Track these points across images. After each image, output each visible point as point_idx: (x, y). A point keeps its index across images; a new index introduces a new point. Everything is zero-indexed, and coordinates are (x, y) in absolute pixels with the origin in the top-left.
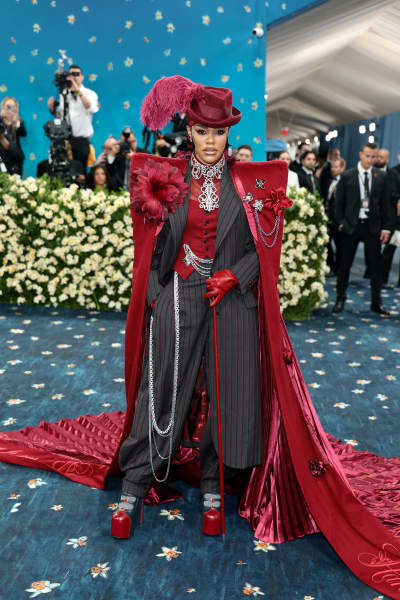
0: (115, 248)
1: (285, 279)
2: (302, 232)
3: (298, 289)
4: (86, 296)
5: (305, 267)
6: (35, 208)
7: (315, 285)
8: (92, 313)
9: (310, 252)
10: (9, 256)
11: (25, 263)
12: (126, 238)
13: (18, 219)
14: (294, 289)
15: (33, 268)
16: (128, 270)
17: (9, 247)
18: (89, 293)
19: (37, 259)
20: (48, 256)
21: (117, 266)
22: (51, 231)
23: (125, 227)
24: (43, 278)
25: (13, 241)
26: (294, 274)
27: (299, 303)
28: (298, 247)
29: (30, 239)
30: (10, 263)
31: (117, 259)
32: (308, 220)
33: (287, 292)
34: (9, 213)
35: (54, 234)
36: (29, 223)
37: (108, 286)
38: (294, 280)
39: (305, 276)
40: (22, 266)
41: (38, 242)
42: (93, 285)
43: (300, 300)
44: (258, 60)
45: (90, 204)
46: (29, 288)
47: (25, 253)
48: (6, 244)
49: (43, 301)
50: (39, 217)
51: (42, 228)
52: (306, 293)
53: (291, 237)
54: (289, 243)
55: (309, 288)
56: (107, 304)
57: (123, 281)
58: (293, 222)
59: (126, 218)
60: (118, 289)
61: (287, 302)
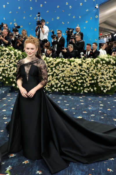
0: (56, 74)
1: (106, 82)
2: (112, 68)
3: (110, 85)
4: (48, 88)
5: (112, 78)
8: (50, 92)
9: (114, 74)
12: (60, 71)
14: (109, 85)
16: (60, 80)
18: (49, 87)
21: (57, 79)
23: (59, 68)
26: (109, 81)
27: (111, 89)
28: (111, 73)
31: (57, 77)
32: (113, 65)
37: (55, 85)
39: (112, 81)
42: (50, 84)
44: (96, 16)
45: (49, 61)
53: (108, 70)
54: (108, 72)
55: (114, 85)
56: (54, 90)
57: (59, 83)
58: (109, 65)
59: (60, 65)
60: (57, 86)
61: (107, 89)
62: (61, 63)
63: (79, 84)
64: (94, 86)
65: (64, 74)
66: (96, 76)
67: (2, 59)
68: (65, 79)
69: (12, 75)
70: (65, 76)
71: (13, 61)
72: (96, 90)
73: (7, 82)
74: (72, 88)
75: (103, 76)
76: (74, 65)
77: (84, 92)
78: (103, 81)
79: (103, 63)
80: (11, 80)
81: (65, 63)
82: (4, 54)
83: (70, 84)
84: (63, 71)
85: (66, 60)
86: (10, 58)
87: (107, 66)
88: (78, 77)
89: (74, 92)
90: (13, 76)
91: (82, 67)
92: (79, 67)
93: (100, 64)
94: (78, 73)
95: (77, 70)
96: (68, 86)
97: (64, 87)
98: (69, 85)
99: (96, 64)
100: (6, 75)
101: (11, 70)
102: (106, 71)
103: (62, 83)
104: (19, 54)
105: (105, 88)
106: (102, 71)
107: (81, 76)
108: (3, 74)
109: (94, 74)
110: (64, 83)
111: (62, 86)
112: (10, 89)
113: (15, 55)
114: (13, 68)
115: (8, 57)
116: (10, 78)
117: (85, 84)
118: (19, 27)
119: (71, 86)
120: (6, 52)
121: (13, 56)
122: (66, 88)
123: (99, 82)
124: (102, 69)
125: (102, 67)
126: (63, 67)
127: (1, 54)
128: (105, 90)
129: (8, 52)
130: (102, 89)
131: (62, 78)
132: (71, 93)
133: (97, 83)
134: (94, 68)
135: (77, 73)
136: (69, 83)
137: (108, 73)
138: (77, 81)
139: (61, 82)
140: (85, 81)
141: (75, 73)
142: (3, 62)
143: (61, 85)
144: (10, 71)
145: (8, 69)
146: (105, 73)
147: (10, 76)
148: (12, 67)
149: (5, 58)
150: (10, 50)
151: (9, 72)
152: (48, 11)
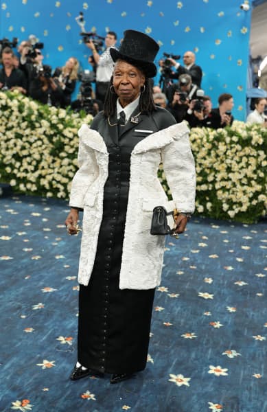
1: (237, 191)
2: (253, 156)
3: (247, 199)
5: (253, 182)
6: (62, 131)
7: (261, 197)
9: (259, 171)
10: (43, 164)
11: (53, 168)
13: (50, 137)
14: (244, 199)
15: (58, 173)
17: (43, 157)
19: (61, 166)
20: (69, 164)
22: (72, 147)
24: (65, 180)
25: (46, 152)
26: (245, 188)
27: (248, 210)
28: (250, 167)
29: (57, 152)
30: (43, 168)
32: (258, 147)
33: (238, 201)
34: (44, 133)
35: (74, 149)
36: (57, 141)
38: (244, 192)
39: (254, 190)
40: (50, 171)
41: (63, 154)
43: (248, 207)
44: (244, 28)
46: (54, 187)
47: (54, 161)
48: (41, 155)
49: (64, 196)
50: (65, 137)
51: (66, 145)
52: (254, 202)
53: (245, 159)
54: (243, 164)
55: (257, 199)
58: (246, 149)
61: (239, 208)
64: (208, 199)
66: (213, 174)
69: (10, 157)
71: (15, 124)
72: (210, 210)
75: (231, 175)
78: (228, 187)
79: (232, 142)
80: (8, 170)
86: (8, 118)
87: (241, 151)
90: (13, 161)
93: (224, 143)
99: (216, 142)
101: (9, 147)
102: (238, 163)
104: (30, 108)
105: (234, 207)
106: (228, 161)
109: (208, 168)
112: (0, 192)
113: (21, 111)
114: (13, 141)
115: (3, 115)
116: (6, 166)
121: (16, 113)
123: (219, 189)
124: (228, 155)
125: (229, 152)
128: (233, 210)
129: (3, 102)
130: (225, 207)
133: (215, 190)
134: (209, 154)
137: (242, 168)
144: (7, 149)
145: (2, 143)
146: (235, 167)
147: (5, 160)
148: (12, 138)
150: (11, 98)
151: (3, 152)
152: (124, 14)
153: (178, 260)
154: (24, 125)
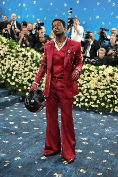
0: (80, 84)
12: (84, 80)
16: (84, 92)
17: (43, 81)
23: (84, 76)
31: (81, 88)
37: (76, 98)
56: (76, 104)
57: (82, 96)
59: (85, 73)
60: (80, 99)
62: (87, 71)
63: (109, 100)
65: (89, 85)
67: (17, 62)
68: (90, 91)
69: (26, 81)
70: (90, 87)
71: (29, 64)
73: (20, 90)
74: (98, 104)
76: (102, 75)
77: (114, 111)
80: (25, 87)
81: (91, 71)
82: (19, 55)
83: (97, 99)
84: (88, 82)
85: (92, 68)
86: (26, 61)
88: (107, 91)
89: (101, 110)
90: (28, 83)
91: (113, 79)
92: (109, 78)
94: (108, 85)
95: (107, 81)
96: (93, 101)
97: (88, 102)
98: (95, 100)
100: (20, 81)
101: (26, 76)
103: (86, 97)
104: (36, 56)
107: (111, 89)
108: (17, 80)
110: (89, 97)
111: (86, 100)
112: (21, 99)
113: (32, 58)
114: (28, 73)
115: (23, 60)
116: (24, 85)
117: (116, 101)
118: (42, 24)
119: (98, 102)
120: (22, 53)
121: (30, 59)
122: (90, 104)
126: (89, 76)
127: (16, 55)
129: (23, 53)
131: (86, 90)
132: (97, 110)
135: (106, 85)
136: (94, 98)
138: (106, 95)
139: (85, 95)
140: (116, 97)
141: (103, 85)
142: (17, 65)
143: (84, 99)
144: (25, 77)
145: (22, 74)
147: (23, 82)
148: (27, 71)
149: (20, 60)
150: (28, 51)
151: (23, 78)
152: (85, 9)
153: (114, 136)
154: (34, 65)
